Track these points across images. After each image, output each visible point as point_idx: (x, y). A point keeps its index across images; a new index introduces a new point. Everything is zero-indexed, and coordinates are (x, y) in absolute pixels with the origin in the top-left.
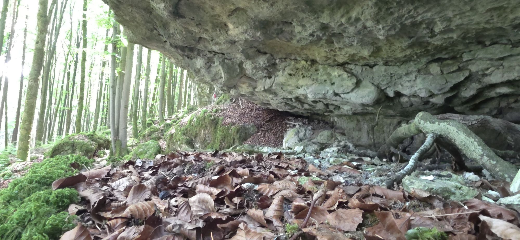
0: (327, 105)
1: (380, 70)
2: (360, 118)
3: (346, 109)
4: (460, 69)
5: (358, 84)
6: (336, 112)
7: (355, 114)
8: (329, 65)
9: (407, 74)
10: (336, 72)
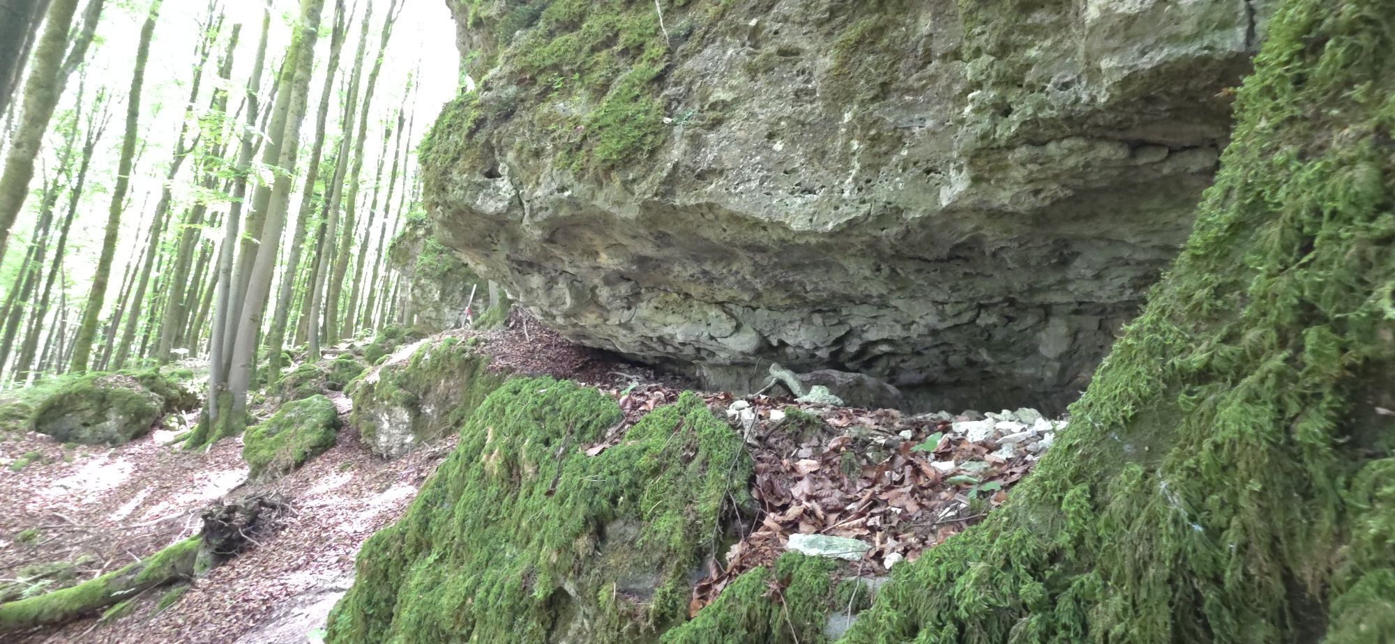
0: (698, 350)
1: (762, 313)
2: (741, 371)
3: (722, 356)
4: (840, 323)
5: (738, 328)
6: (710, 361)
7: (734, 364)
8: (706, 302)
9: (791, 322)
10: (713, 312)
